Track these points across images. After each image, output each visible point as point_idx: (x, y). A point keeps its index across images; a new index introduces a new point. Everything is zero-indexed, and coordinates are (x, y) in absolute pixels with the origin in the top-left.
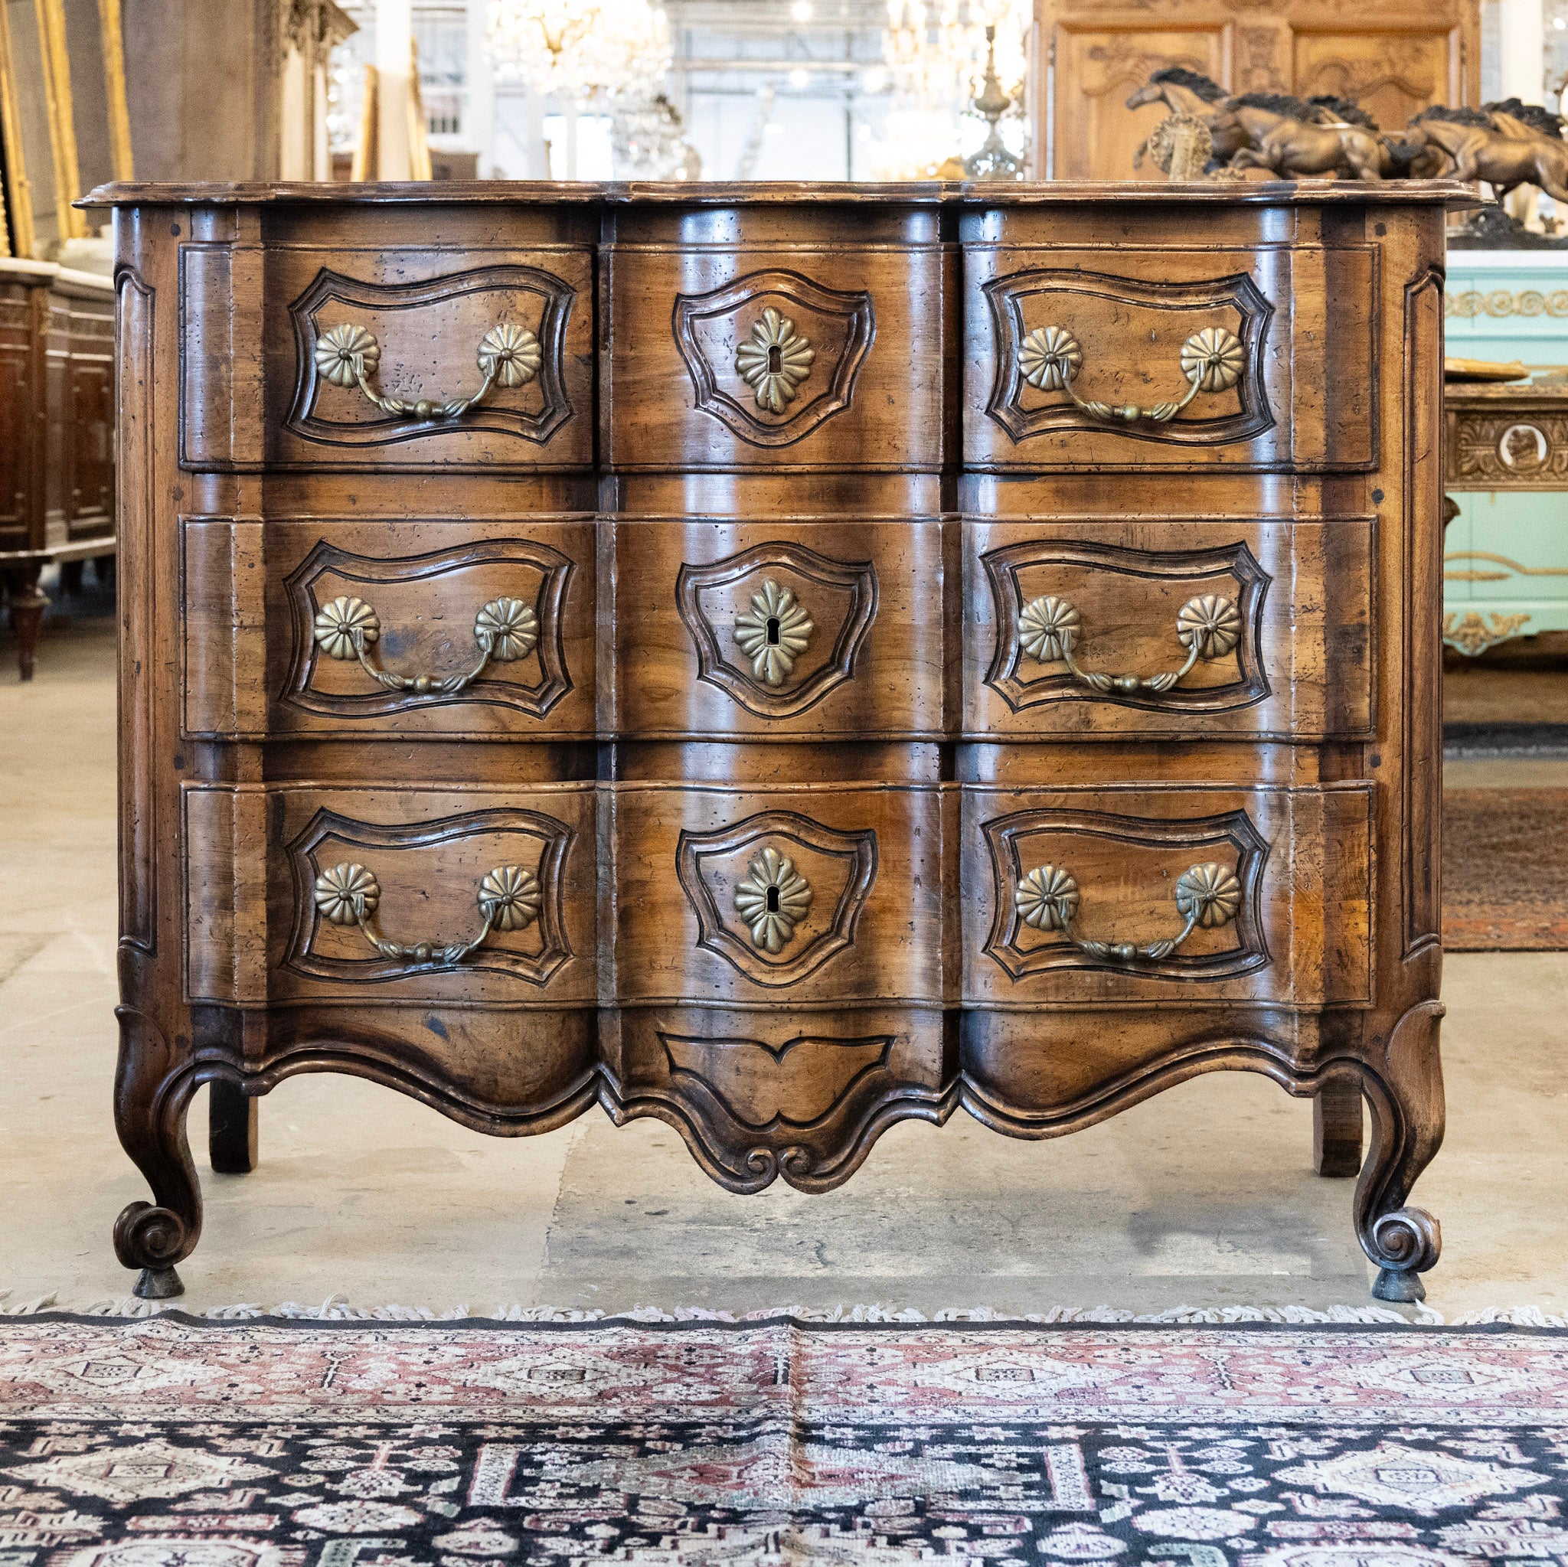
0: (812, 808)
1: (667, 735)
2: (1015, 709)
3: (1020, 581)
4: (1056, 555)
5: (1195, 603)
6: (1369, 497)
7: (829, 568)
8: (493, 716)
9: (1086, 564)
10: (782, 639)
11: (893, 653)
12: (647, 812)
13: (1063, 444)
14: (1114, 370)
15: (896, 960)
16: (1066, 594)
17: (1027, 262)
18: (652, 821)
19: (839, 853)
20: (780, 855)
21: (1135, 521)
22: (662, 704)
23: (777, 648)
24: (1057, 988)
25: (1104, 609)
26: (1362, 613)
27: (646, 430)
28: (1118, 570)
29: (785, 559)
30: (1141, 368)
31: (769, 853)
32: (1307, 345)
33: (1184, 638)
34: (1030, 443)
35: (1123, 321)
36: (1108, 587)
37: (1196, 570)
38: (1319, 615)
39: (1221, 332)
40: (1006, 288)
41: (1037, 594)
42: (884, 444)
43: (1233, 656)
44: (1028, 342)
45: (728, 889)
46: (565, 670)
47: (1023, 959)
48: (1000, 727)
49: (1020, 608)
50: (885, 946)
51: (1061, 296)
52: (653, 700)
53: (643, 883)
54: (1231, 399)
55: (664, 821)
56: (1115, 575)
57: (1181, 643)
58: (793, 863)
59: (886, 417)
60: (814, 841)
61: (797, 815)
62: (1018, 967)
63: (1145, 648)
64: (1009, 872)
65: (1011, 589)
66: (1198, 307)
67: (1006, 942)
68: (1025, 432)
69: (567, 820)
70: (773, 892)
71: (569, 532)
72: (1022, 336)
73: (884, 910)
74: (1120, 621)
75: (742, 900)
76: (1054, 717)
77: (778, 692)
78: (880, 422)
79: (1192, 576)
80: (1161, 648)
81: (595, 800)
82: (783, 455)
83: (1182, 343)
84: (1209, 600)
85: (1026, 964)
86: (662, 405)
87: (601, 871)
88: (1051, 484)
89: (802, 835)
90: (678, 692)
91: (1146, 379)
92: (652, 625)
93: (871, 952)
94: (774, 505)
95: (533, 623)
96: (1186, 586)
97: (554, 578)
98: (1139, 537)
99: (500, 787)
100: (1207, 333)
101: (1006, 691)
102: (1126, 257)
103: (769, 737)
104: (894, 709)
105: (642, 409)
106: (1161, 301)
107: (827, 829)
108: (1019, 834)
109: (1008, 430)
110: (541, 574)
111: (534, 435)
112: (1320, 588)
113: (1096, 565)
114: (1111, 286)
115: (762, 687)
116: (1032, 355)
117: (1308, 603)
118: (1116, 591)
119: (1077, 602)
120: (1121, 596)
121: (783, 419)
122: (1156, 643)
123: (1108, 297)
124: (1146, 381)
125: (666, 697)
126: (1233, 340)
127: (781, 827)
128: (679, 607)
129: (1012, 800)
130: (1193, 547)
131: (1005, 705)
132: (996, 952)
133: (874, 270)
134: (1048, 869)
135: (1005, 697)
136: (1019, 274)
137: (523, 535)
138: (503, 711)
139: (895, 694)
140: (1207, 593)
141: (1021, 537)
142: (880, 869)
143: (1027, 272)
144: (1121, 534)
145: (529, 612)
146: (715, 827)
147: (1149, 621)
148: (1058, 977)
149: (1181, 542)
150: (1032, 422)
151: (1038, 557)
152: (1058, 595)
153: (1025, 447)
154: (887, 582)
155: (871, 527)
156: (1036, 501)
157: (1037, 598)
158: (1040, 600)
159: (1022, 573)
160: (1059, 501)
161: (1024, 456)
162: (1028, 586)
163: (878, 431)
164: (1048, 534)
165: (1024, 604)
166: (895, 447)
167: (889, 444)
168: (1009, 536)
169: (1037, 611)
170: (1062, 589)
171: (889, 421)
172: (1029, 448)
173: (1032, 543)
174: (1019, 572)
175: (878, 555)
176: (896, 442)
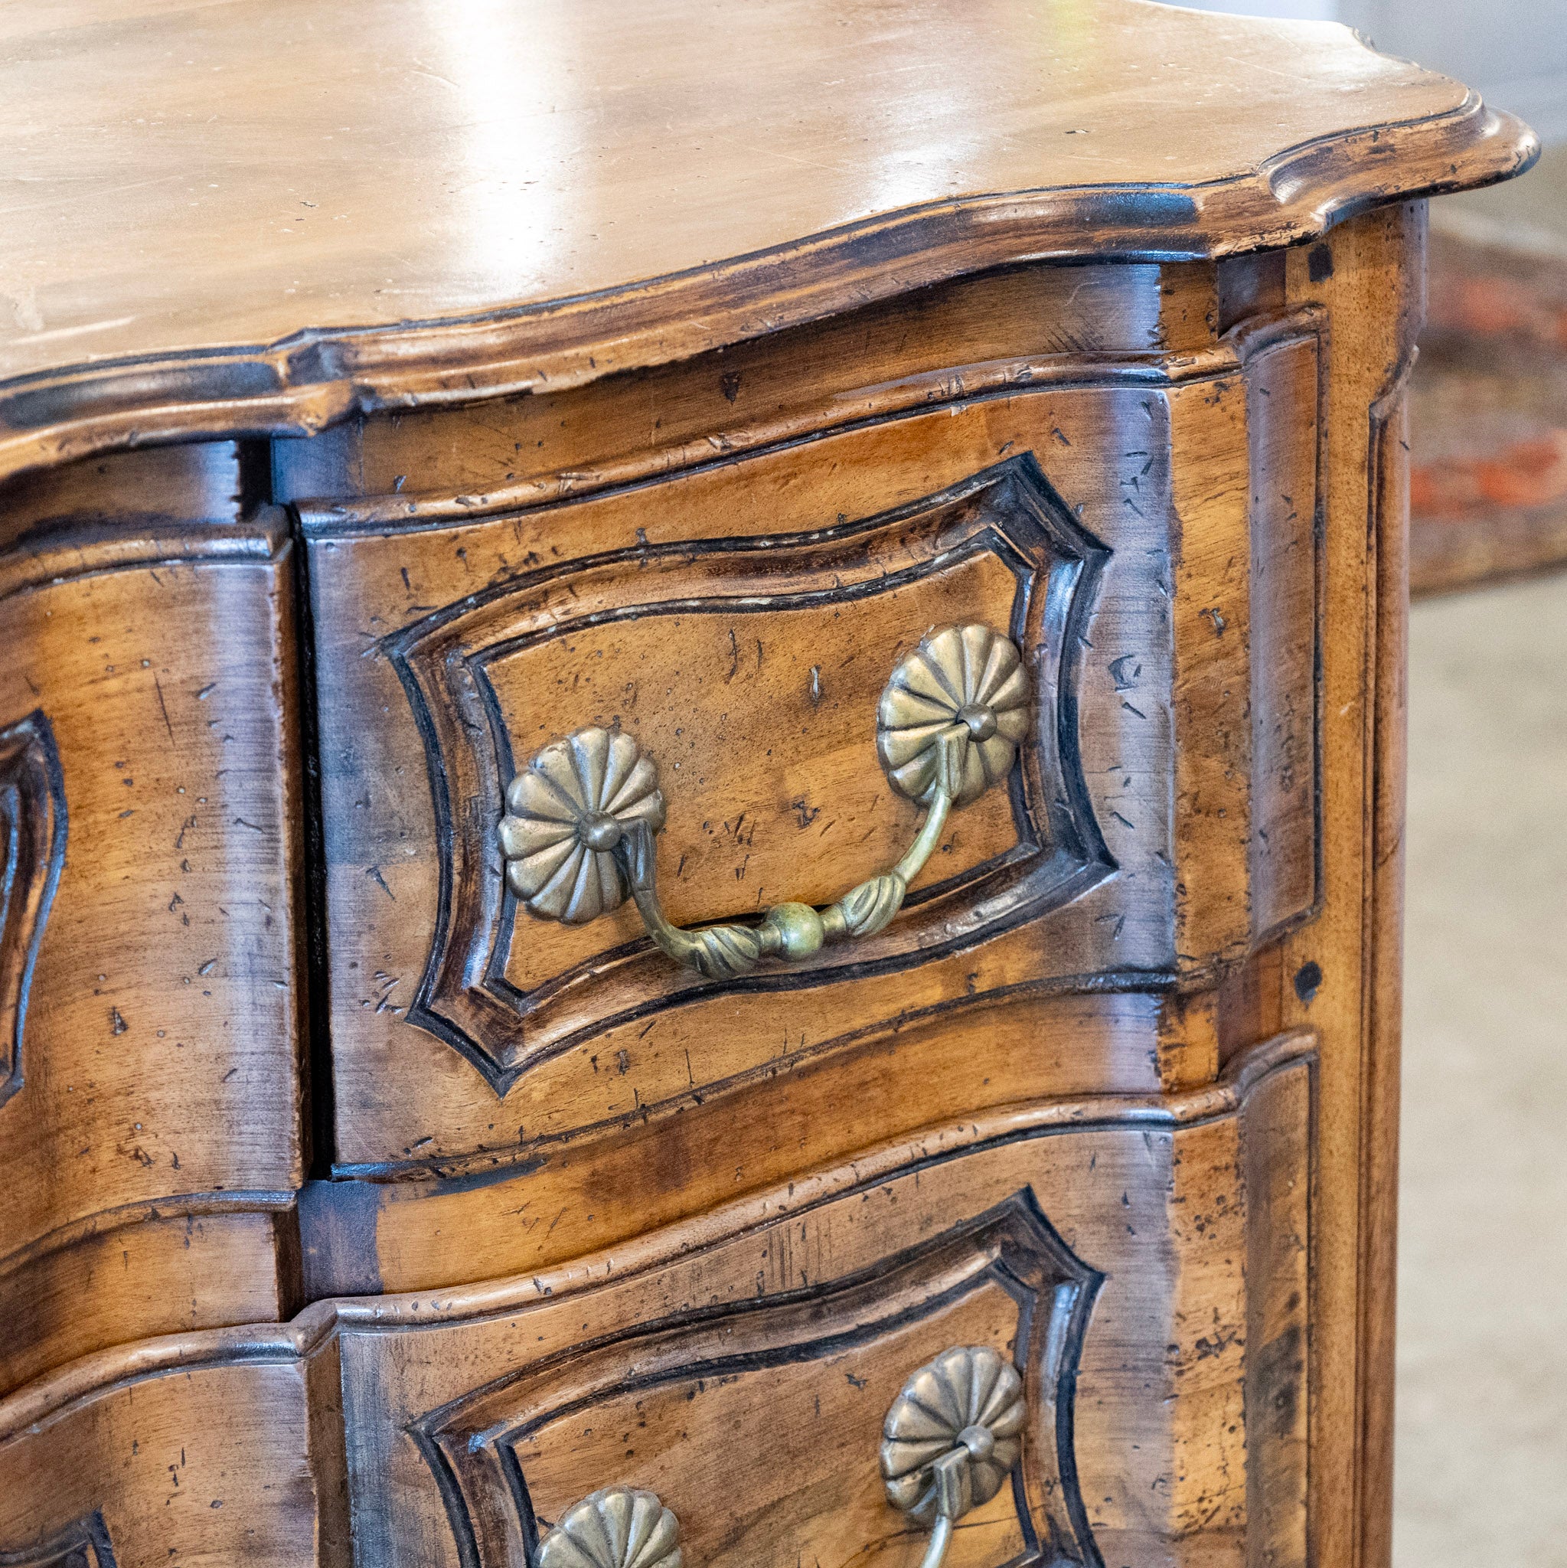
3: (530, 1471)
4: (613, 1373)
5: (922, 1384)
6: (1289, 989)
9: (680, 1373)
13: (624, 1064)
14: (730, 812)
16: (644, 1472)
17: (514, 553)
21: (786, 1214)
25: (725, 1481)
26: (1293, 1302)
28: (749, 1362)
30: (793, 787)
32: (1210, 646)
33: (902, 1489)
34: (534, 1085)
35: (748, 666)
36: (732, 1419)
37: (918, 1296)
38: (1234, 1353)
39: (973, 634)
40: (453, 640)
41: (572, 1495)
42: (106, 1155)
43: (1006, 1494)
44: (526, 789)
49: (532, 1540)
51: (604, 636)
54: (994, 815)
56: (749, 1378)
57: (892, 1504)
59: (107, 1073)
63: (817, 1546)
65: (507, 1504)
66: (910, 576)
68: (521, 1055)
72: (509, 771)
74: (762, 1498)
78: (92, 1095)
79: (909, 1315)
80: (851, 1533)
83: (878, 690)
84: (953, 1364)
88: (581, 1171)
91: (800, 813)
96: (899, 1347)
98: (797, 1250)
100: (942, 644)
102: (752, 477)
106: (825, 581)
109: (474, 1052)
112: (1236, 1284)
113: (704, 1368)
114: (716, 571)
116: (544, 829)
117: (1208, 1332)
118: (751, 1423)
119: (665, 1483)
120: (763, 1429)
122: (838, 1524)
123: (709, 606)
124: (805, 822)
126: (1001, 650)
130: (914, 1238)
133: (53, 640)
136: (492, 591)
140: (944, 1350)
141: (528, 1350)
143: (517, 580)
144: (757, 1262)
147: (819, 1475)
149: (888, 1235)
150: (540, 1021)
151: (571, 1393)
152: (627, 1481)
153: (527, 1097)
154: (141, 1554)
155: (94, 1413)
156: (543, 1228)
157: (575, 1504)
158: (583, 1512)
159: (531, 1450)
160: (597, 1210)
161: (526, 1122)
162: (547, 1482)
163: (89, 1122)
164: (593, 1325)
165: (542, 1531)
166: (137, 1157)
167: (120, 1151)
168: (494, 1354)
169: (577, 1543)
170: (631, 1462)
171: (116, 1085)
172: (537, 1096)
173: (553, 1359)
174: (522, 1447)
175: (114, 1487)
176: (141, 1141)
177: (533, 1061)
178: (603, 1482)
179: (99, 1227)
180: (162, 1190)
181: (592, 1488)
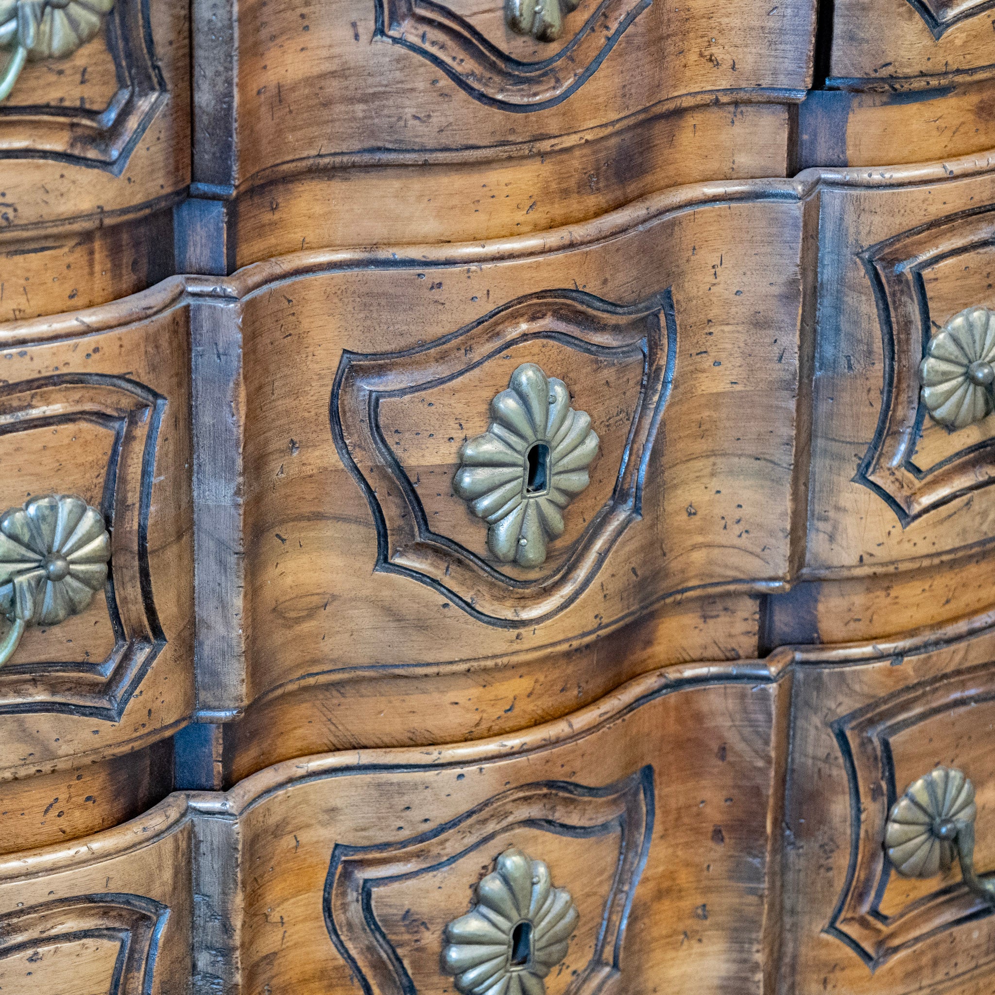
0: (578, 764)
1: (311, 681)
2: (904, 516)
3: (930, 290)
4: (983, 232)
7: (612, 320)
8: (26, 735)
10: (554, 480)
11: (700, 446)
12: (277, 831)
15: (674, 972)
18: (287, 842)
19: (605, 827)
20: (530, 861)
22: (307, 627)
23: (541, 498)
24: (935, 963)
27: (280, 95)
29: (548, 323)
31: (512, 862)
34: (956, 35)
42: (692, 57)
45: (431, 939)
46: (151, 611)
47: (885, 929)
48: (881, 554)
49: (927, 336)
50: (658, 955)
52: (290, 623)
53: (270, 958)
55: (305, 837)
58: (549, 868)
60: (574, 820)
61: (551, 784)
62: (880, 944)
64: (876, 793)
65: (914, 310)
67: (865, 908)
68: (951, 13)
69: (156, 893)
70: (521, 933)
71: (152, 339)
73: (660, 894)
75: (455, 954)
76: (965, 520)
77: (533, 575)
78: (688, 16)
81: (191, 833)
82: (552, 122)
85: (892, 935)
86: (304, 39)
87: (203, 960)
88: (973, 99)
89: (560, 815)
90: (334, 597)
92: (290, 482)
93: (639, 969)
94: (520, 216)
95: (99, 542)
97: (130, 438)
99: (32, 861)
101: (890, 488)
103: (515, 659)
104: (695, 547)
105: (272, 55)
107: (592, 791)
108: (895, 729)
110: (105, 434)
111: (92, 154)
115: (507, 570)
121: (554, 48)
125: (311, 613)
127: (524, 812)
128: (339, 437)
129: (890, 673)
131: (890, 514)
132: (845, 928)
134: (936, 774)
135: (889, 499)
137: (76, 365)
138: (42, 722)
139: (696, 521)
141: (937, 210)
142: (658, 828)
145: (90, 518)
146: (406, 834)
148: (936, 945)
151: (958, 242)
152: (986, 304)
153: (952, 42)
154: (691, 321)
155: (673, 224)
156: (948, 133)
157: (955, 314)
158: (959, 321)
159: (932, 276)
160: (982, 127)
161: (950, 59)
162: (940, 298)
163: (685, 34)
164: (977, 198)
165: (933, 330)
166: (711, 60)
167: (701, 55)
168: (916, 210)
169: (956, 340)
170: (990, 292)
171: (703, 11)
172: (958, 42)
173: (950, 218)
174: (927, 273)
175: (679, 275)
176: (714, 50)
177: (957, 19)
178: (972, 303)
179: (684, 105)
180: (724, 84)
181: (966, 305)
